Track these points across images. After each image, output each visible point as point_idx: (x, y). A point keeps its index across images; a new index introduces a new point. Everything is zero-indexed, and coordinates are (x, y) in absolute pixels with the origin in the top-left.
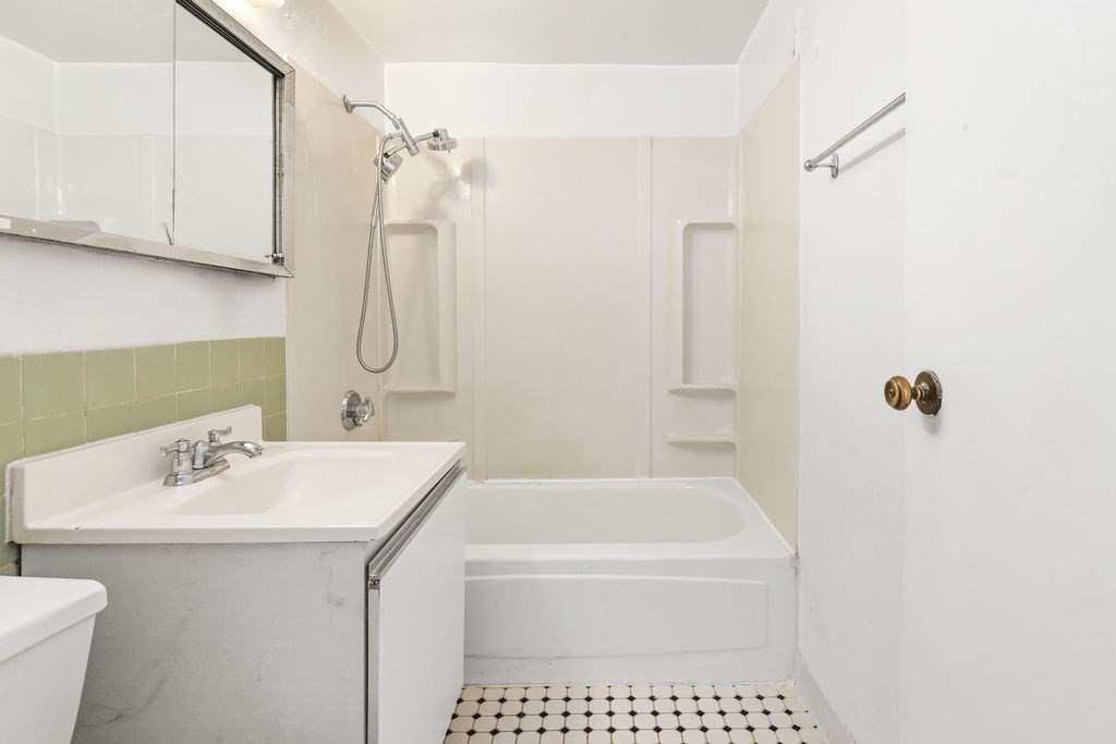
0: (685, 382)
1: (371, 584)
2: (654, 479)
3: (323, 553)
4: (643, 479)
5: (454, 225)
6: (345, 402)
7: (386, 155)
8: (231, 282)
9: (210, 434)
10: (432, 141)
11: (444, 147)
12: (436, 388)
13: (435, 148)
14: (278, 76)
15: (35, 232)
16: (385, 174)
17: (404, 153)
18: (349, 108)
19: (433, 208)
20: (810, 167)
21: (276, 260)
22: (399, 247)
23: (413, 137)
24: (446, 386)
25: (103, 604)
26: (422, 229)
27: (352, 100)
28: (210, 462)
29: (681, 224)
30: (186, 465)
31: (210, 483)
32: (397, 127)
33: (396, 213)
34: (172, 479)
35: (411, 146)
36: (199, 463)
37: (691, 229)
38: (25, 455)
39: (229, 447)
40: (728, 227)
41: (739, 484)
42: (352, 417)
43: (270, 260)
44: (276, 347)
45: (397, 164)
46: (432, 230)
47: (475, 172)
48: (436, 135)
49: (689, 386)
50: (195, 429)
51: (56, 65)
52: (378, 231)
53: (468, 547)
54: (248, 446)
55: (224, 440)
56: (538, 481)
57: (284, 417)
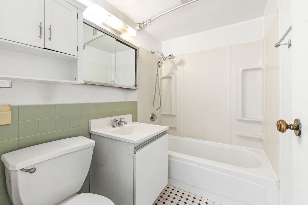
0: (243, 118)
1: (135, 153)
2: (232, 145)
3: (127, 144)
4: (229, 145)
5: (176, 76)
6: (151, 115)
7: (159, 62)
8: (126, 91)
9: (120, 119)
10: (169, 57)
11: (172, 58)
12: (172, 114)
13: (170, 59)
14: (136, 50)
15: (93, 84)
16: (159, 66)
17: (163, 61)
18: (153, 53)
19: (172, 73)
20: (277, 46)
21: (135, 86)
22: (164, 82)
23: (165, 57)
24: (174, 114)
25: (95, 145)
26: (169, 77)
27: (153, 51)
28: (119, 124)
29: (241, 70)
30: (115, 124)
31: (119, 128)
32: (162, 56)
33: (164, 74)
34: (113, 126)
35: (165, 59)
36: (118, 124)
37: (244, 71)
38: (92, 119)
39: (122, 121)
40: (260, 69)
41: (264, 153)
42: (152, 118)
43: (134, 86)
44: (136, 103)
45: (162, 63)
46: (171, 77)
47: (181, 63)
48: (170, 56)
49: (244, 119)
50: (118, 118)
51: (112, 55)
52: (158, 79)
53: (169, 151)
54: (125, 122)
55: (122, 120)
56: (196, 140)
57: (137, 117)
